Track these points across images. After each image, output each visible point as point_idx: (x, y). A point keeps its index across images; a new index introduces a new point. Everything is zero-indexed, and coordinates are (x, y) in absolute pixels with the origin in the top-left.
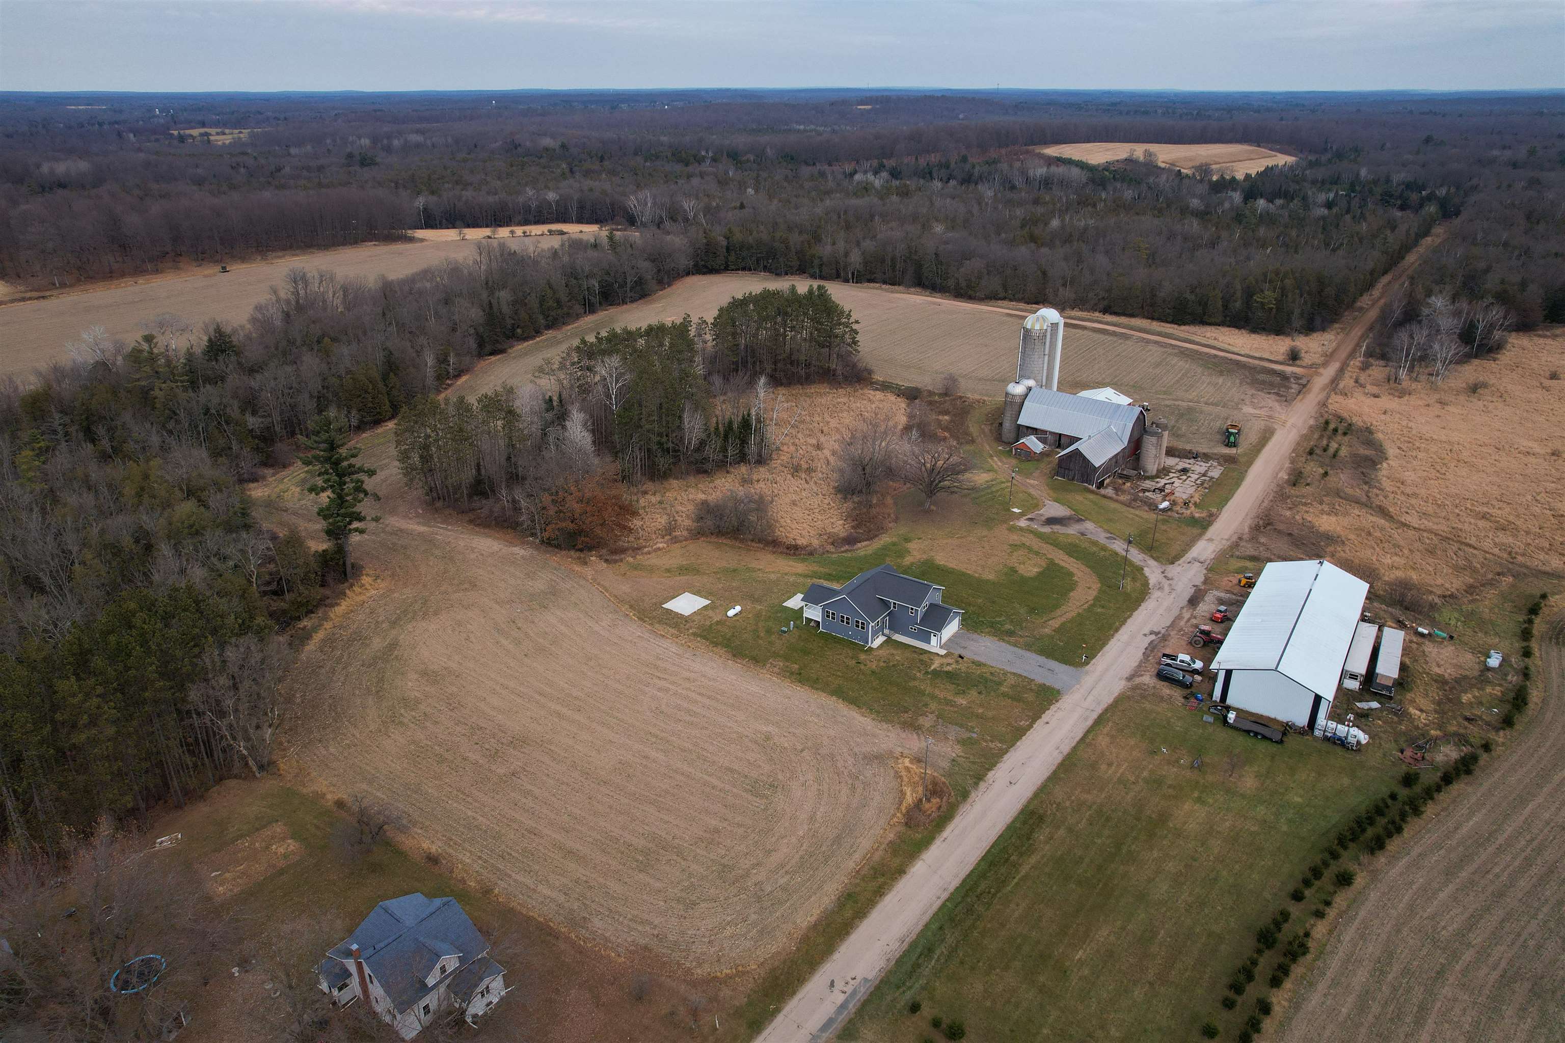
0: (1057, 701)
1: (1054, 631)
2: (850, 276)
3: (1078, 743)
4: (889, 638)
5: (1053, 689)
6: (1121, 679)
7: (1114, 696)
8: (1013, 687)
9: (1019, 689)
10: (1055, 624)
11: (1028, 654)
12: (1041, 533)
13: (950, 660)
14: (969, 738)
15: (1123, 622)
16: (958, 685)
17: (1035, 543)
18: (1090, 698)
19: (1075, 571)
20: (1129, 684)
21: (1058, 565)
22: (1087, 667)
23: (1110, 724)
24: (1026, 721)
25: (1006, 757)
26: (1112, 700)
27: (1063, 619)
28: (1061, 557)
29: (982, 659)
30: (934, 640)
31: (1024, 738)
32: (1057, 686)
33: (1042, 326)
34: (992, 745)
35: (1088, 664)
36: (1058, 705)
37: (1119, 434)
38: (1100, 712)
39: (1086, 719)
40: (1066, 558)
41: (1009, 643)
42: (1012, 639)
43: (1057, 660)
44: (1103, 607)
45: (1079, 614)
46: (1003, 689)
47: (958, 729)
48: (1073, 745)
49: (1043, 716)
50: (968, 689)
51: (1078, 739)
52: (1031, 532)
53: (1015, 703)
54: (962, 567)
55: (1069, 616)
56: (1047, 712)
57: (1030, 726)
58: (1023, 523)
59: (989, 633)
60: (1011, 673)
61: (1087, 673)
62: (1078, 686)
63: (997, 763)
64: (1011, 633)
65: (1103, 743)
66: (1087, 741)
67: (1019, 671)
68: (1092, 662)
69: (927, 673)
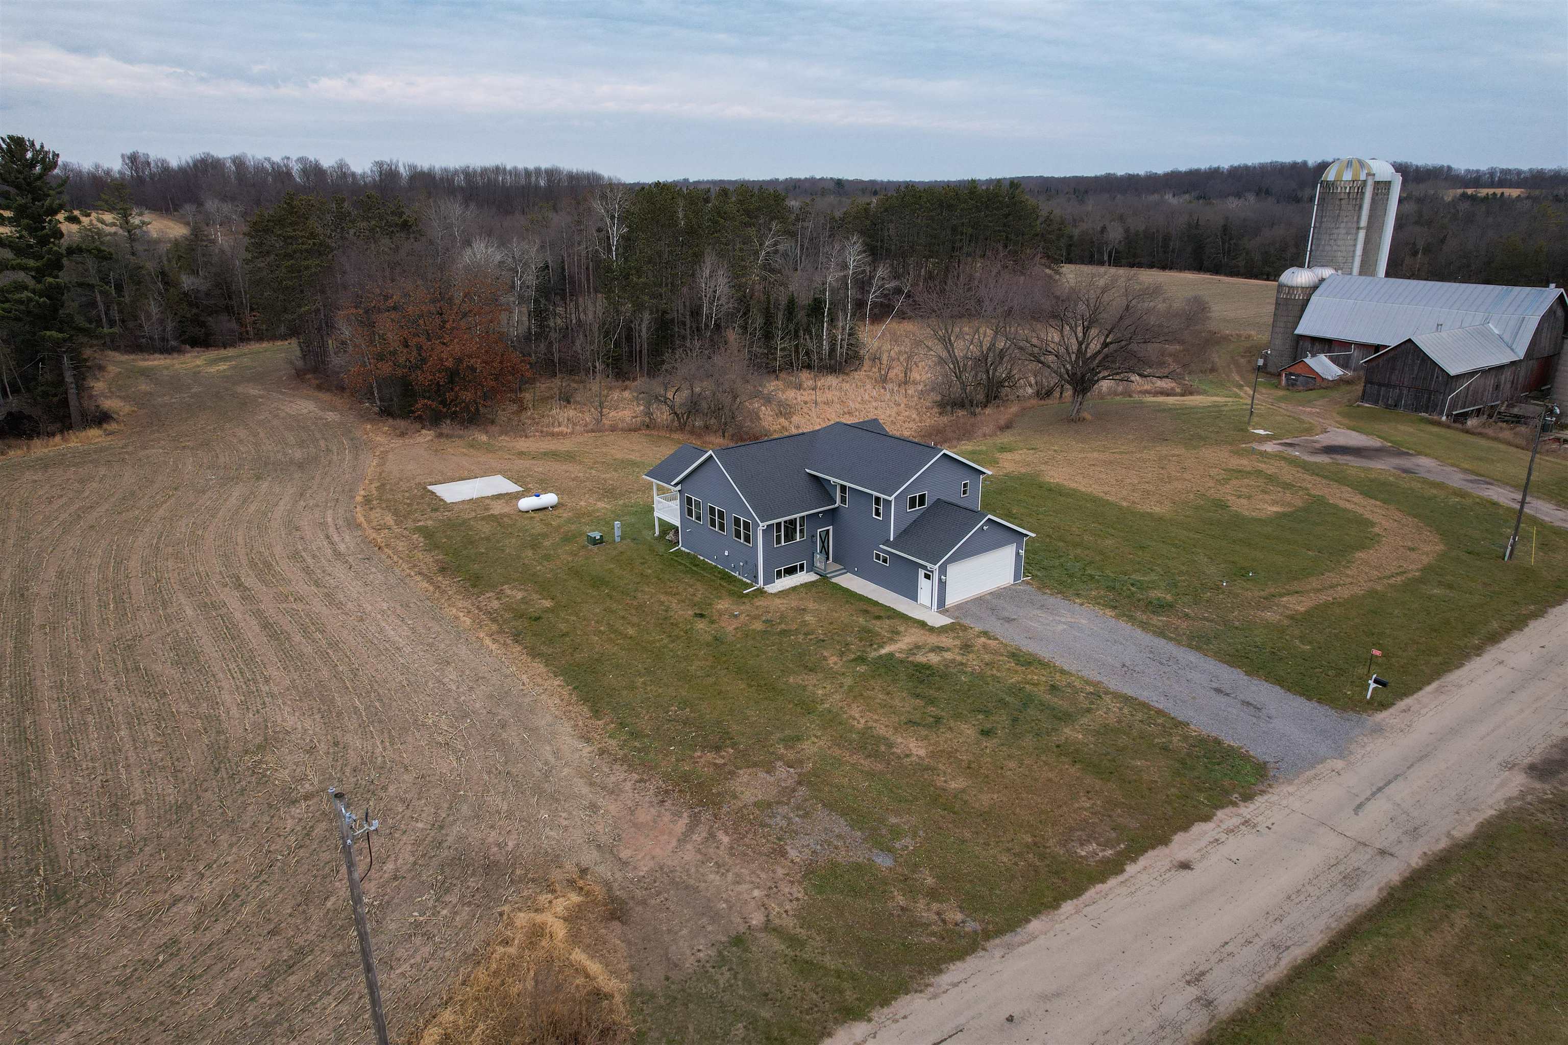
0: (1248, 797)
1: (1291, 617)
2: (1106, 258)
3: (1298, 973)
4: (824, 578)
5: (1246, 758)
6: (1509, 766)
7: (1480, 817)
8: (1105, 731)
9: (1123, 740)
10: (1299, 605)
11: (1193, 657)
12: (1305, 462)
13: (946, 641)
14: (858, 868)
15: (1519, 623)
16: (932, 701)
17: (1287, 473)
18: (1379, 809)
19: (1376, 519)
20: (1545, 789)
21: (1335, 506)
22: (1381, 716)
23: (1460, 919)
24: (1106, 845)
25: (955, 972)
26: (1470, 828)
27: (1323, 598)
28: (1346, 495)
29: (1043, 652)
30: (926, 589)
31: (1068, 907)
32: (1259, 752)
33: (1356, 174)
34: (924, 910)
35: (1384, 706)
36: (1247, 810)
37: (1507, 337)
38: (1416, 861)
39: (1351, 880)
40: (1358, 498)
41: (1144, 626)
42: (1158, 620)
43: (1280, 682)
44: (1450, 587)
45: (1373, 593)
46: (1070, 733)
47: (841, 826)
48: (1271, 976)
49: (1179, 838)
50: (958, 716)
51: (1298, 953)
52: (1284, 458)
53: (1088, 780)
54: (1096, 490)
55: (1344, 593)
56: (1198, 828)
57: (1114, 867)
58: (1269, 447)
59: (1096, 601)
60: (1116, 695)
61: (1378, 730)
62: (1339, 764)
63: (902, 988)
64: (1161, 607)
65: (1420, 1002)
66: (1343, 973)
67: (1144, 695)
68: (1402, 704)
69: (861, 659)
